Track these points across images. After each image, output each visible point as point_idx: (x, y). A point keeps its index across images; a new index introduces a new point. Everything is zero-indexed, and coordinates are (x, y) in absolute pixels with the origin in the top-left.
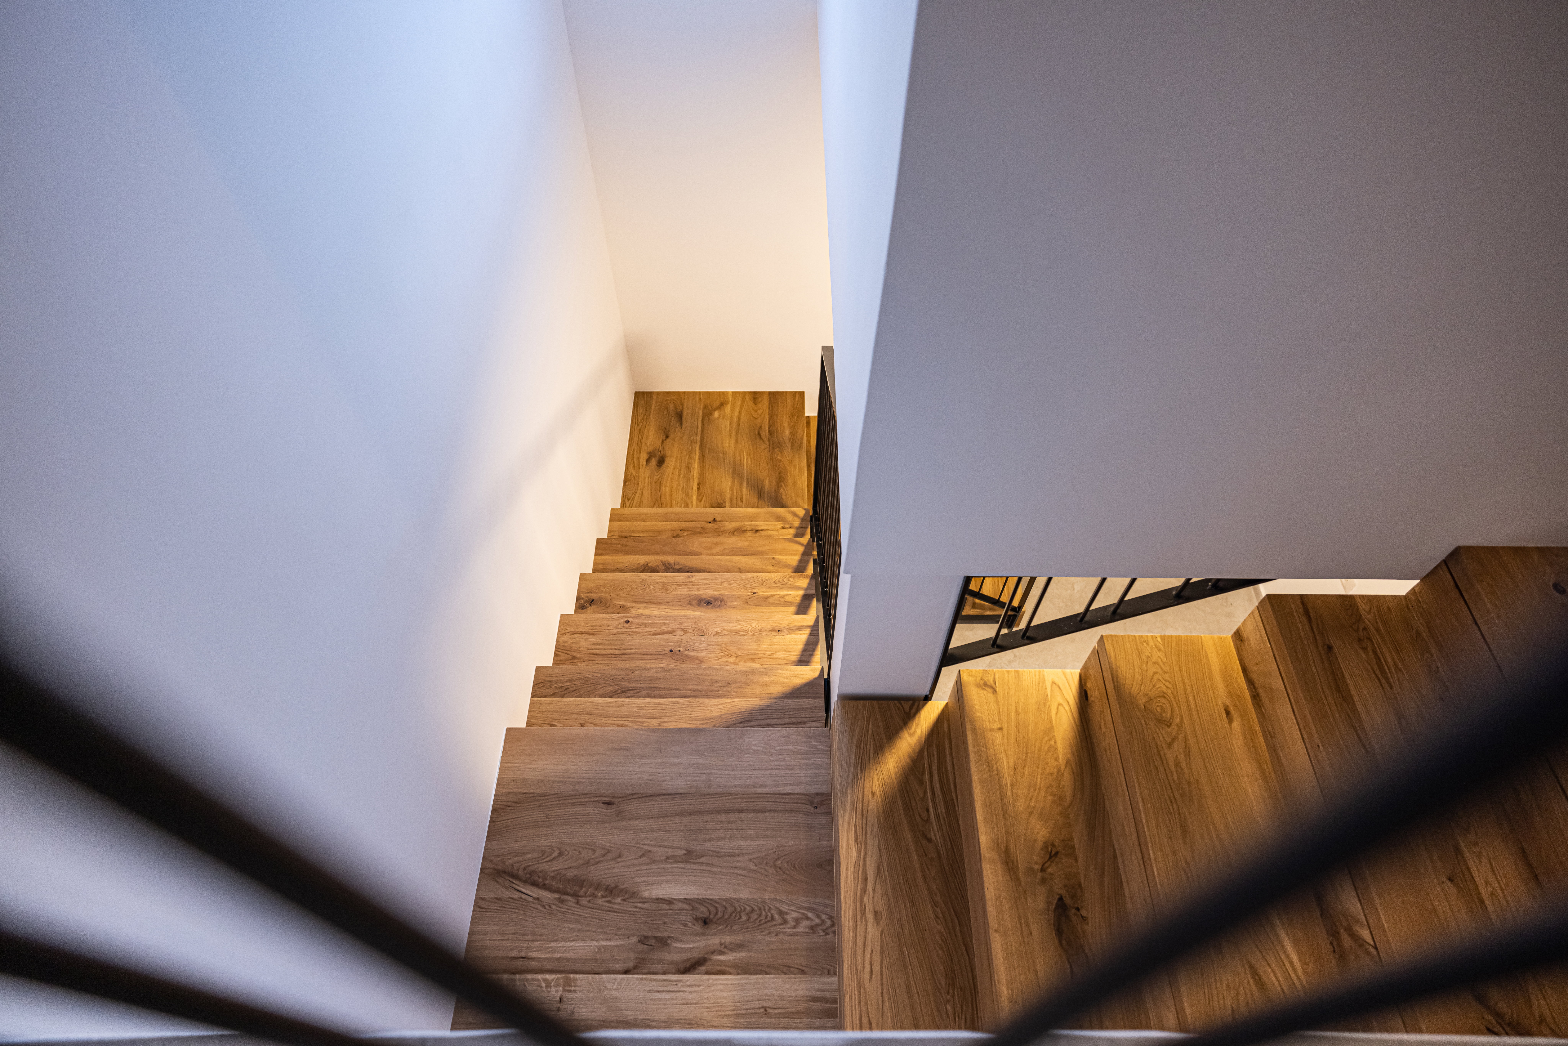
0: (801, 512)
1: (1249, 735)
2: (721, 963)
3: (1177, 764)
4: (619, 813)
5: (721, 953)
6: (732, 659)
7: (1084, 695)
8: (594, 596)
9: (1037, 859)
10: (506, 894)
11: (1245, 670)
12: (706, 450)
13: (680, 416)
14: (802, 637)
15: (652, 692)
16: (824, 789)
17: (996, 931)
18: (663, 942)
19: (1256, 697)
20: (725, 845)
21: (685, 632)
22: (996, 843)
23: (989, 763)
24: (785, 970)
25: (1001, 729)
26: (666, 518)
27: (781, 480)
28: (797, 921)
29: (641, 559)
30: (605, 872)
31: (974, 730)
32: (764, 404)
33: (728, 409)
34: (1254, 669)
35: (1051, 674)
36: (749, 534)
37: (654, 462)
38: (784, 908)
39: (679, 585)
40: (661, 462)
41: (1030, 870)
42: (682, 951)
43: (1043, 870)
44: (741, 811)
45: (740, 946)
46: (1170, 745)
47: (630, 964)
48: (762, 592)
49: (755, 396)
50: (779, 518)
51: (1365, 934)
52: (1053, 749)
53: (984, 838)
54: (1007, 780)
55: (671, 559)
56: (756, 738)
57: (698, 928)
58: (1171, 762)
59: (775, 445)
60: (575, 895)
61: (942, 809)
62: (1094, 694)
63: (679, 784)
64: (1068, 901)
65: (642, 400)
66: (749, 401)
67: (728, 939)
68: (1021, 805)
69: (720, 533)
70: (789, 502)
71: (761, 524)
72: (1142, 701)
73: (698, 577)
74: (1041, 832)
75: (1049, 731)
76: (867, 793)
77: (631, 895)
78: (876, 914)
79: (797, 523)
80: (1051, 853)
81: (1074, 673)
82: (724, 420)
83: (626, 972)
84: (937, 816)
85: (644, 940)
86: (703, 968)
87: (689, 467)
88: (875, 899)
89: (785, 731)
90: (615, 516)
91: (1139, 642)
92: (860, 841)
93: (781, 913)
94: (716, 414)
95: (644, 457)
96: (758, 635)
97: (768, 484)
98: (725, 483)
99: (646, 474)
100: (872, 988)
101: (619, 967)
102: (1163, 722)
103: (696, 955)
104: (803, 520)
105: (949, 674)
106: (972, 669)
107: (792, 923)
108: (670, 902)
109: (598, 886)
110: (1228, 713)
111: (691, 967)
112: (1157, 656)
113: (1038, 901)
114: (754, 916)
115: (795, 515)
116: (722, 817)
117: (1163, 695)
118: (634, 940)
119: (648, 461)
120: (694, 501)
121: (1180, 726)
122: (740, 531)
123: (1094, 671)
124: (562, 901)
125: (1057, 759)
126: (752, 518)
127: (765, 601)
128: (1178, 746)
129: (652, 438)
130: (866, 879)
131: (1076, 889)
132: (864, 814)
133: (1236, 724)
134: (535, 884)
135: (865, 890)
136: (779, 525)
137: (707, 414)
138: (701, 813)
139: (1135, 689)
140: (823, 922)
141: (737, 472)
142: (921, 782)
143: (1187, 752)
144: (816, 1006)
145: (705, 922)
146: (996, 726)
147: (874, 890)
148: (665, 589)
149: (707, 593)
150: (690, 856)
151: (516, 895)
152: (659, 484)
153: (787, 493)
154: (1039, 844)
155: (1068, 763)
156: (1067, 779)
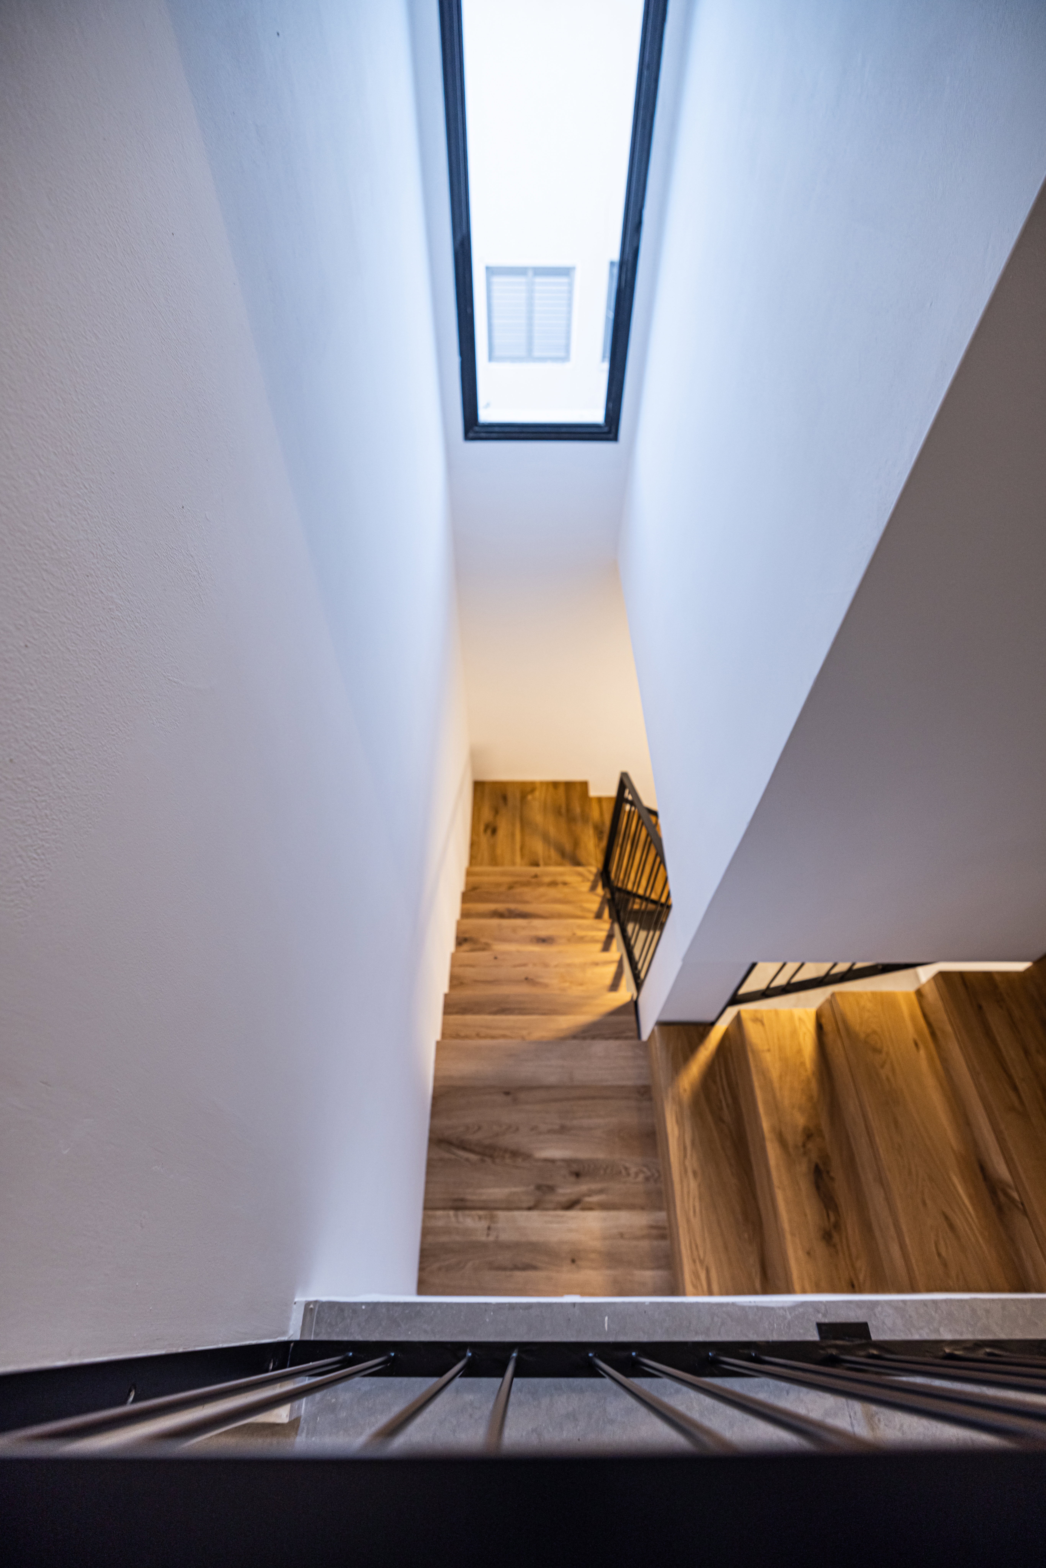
0: (594, 870)
1: (930, 1060)
2: (590, 1203)
3: (888, 1079)
4: (515, 1101)
5: (589, 1195)
6: (567, 985)
7: (820, 1027)
8: (467, 936)
9: (800, 1140)
10: (447, 1155)
11: (925, 1016)
12: (525, 823)
13: (505, 798)
14: (612, 969)
15: (522, 1011)
16: (646, 1082)
17: (779, 1188)
18: (551, 1189)
19: (933, 1034)
20: (586, 1122)
21: (535, 965)
22: (773, 1129)
23: (764, 1073)
24: (631, 1207)
25: (769, 1050)
26: (503, 874)
27: (576, 844)
28: (637, 1174)
29: (492, 907)
30: (509, 1140)
31: (753, 1052)
32: (561, 791)
33: (537, 793)
34: (932, 1018)
35: (798, 1012)
36: (560, 886)
37: (489, 832)
38: (627, 1165)
39: (524, 928)
40: (494, 831)
41: (796, 1147)
42: (563, 1195)
43: (804, 1146)
44: (593, 1098)
45: (601, 1191)
46: (882, 1066)
47: (531, 1204)
48: (580, 933)
49: (555, 785)
50: (580, 874)
51: (1015, 1195)
52: (803, 1064)
53: (766, 1125)
54: (776, 1085)
55: (512, 906)
56: (599, 1047)
57: (573, 1179)
58: (884, 1078)
59: (571, 819)
60: (491, 1157)
61: (730, 1100)
62: (828, 1027)
63: (552, 1079)
64: (821, 1167)
65: (479, 787)
66: (551, 789)
67: (594, 1186)
68: (786, 1102)
69: (540, 884)
70: (583, 860)
71: (568, 879)
72: (862, 1036)
73: (537, 922)
74: (800, 1120)
75: (799, 1051)
76: (681, 1091)
77: (528, 1157)
78: (695, 1173)
79: (592, 878)
80: (808, 1135)
81: (812, 1011)
82: (536, 801)
83: (530, 1209)
84: (728, 1105)
85: (539, 1187)
86: (579, 1206)
87: (513, 835)
88: (692, 1162)
89: (618, 1043)
90: (469, 874)
91: (857, 995)
92: (680, 1122)
93: (626, 1169)
94: (530, 797)
95: (482, 828)
96: (583, 966)
97: (568, 847)
98: (538, 847)
99: (484, 840)
100: (696, 1222)
101: (525, 1205)
102: (877, 1051)
103: (573, 1197)
104: (596, 875)
105: (732, 1012)
106: (746, 1008)
107: (633, 1175)
108: (553, 1161)
109: (506, 1150)
110: (916, 1044)
111: (571, 1205)
112: (869, 1005)
113: (803, 1167)
114: (608, 1171)
115: (590, 872)
116: (582, 1102)
117: (875, 1032)
118: (532, 1187)
119: (485, 830)
120: (518, 859)
121: (888, 1053)
122: (553, 884)
123: (827, 1012)
124: (483, 1161)
125: (806, 1071)
126: (562, 874)
127: (581, 940)
128: (888, 1066)
129: (487, 814)
130: (685, 1148)
131: (825, 1158)
132: (680, 1104)
133: (922, 1052)
134: (464, 1149)
135: (685, 1156)
136: (579, 879)
137: (523, 798)
138: (567, 1099)
139: (857, 1028)
140: (653, 1175)
141: (546, 838)
142: (715, 1082)
143: (893, 1070)
144: (654, 1232)
145: (577, 1175)
146: (766, 1048)
147: (691, 1155)
148: (514, 930)
149: (543, 933)
150: (563, 1130)
151: (453, 1157)
152: (493, 848)
153: (582, 855)
154: (800, 1128)
155: (814, 1074)
156: (814, 1085)
